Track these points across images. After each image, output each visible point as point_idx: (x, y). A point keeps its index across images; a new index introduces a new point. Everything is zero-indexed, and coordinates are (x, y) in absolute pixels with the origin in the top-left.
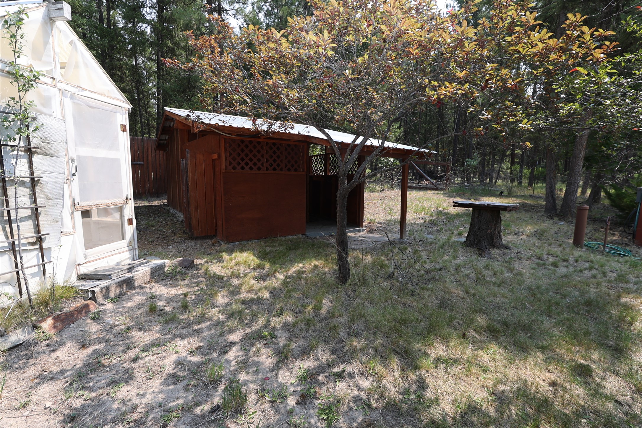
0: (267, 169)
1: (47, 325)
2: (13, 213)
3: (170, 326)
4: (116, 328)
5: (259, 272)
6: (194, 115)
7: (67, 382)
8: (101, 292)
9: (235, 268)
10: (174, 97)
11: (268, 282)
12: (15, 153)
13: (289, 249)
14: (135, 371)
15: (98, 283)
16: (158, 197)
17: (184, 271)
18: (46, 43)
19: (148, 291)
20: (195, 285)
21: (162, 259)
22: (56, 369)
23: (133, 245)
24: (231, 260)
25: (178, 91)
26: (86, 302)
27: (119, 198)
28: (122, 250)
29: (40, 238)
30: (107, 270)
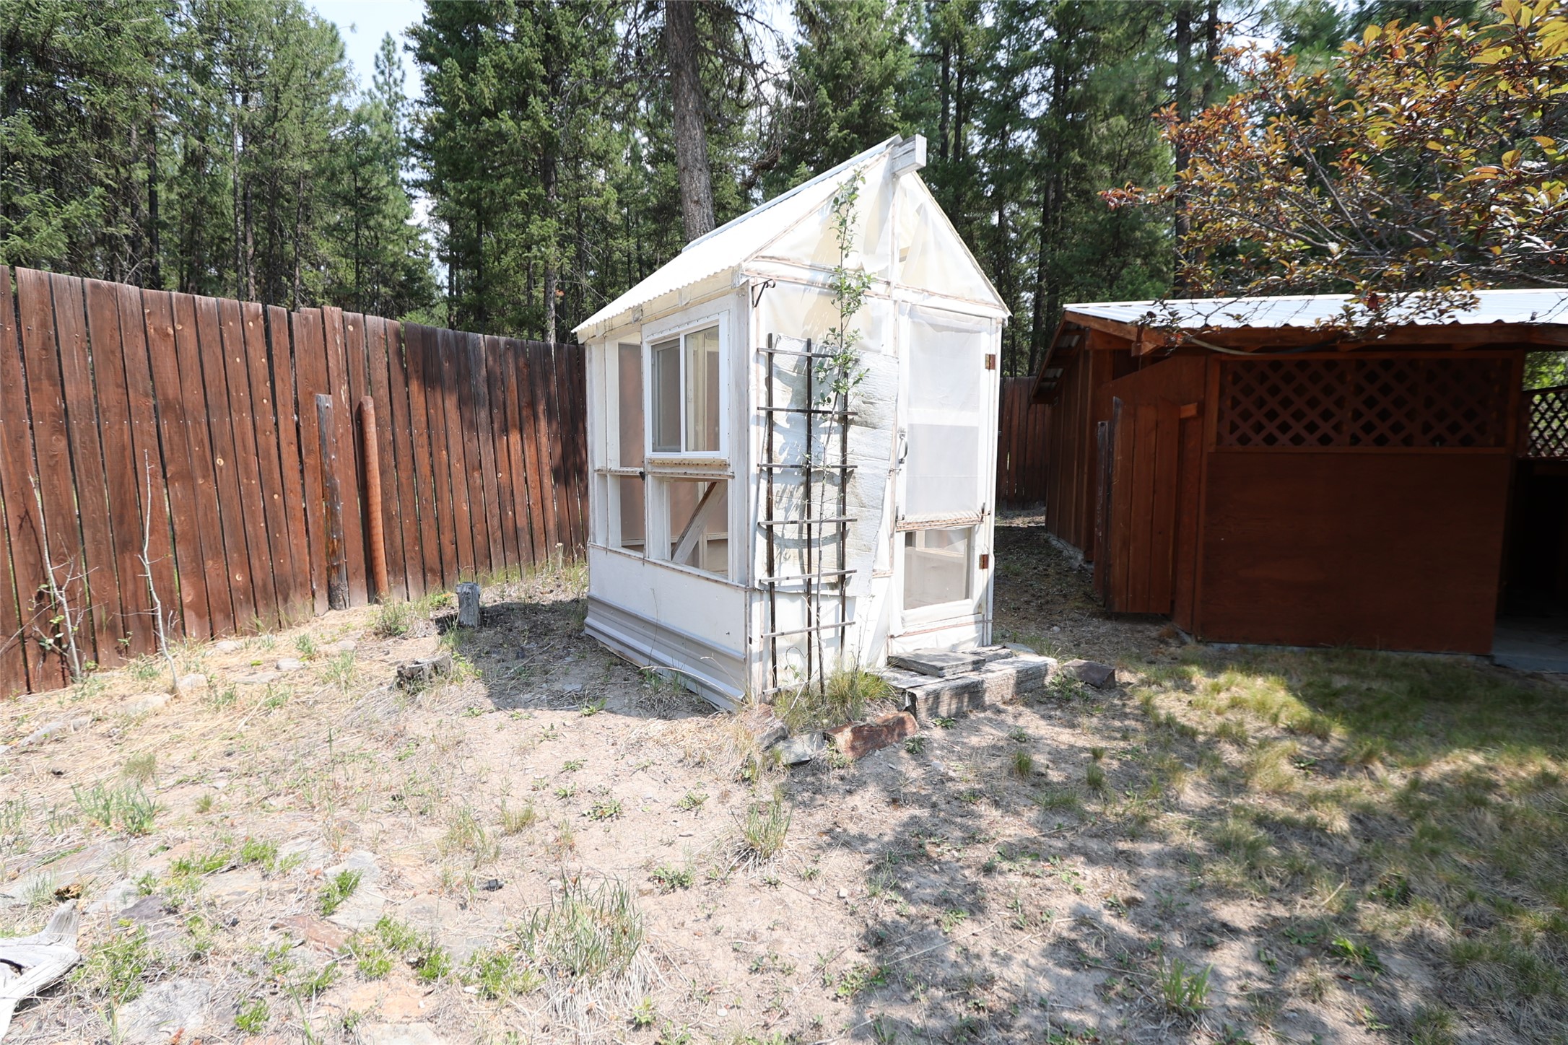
0: (1355, 440)
1: (844, 738)
2: (815, 527)
3: (1059, 820)
4: (950, 784)
5: (1308, 745)
6: (1165, 312)
7: (870, 862)
8: (926, 700)
9: (1230, 715)
10: (1077, 277)
11: (1342, 784)
12: (828, 424)
13: (1421, 693)
14: (989, 896)
15: (920, 680)
16: (1023, 509)
17: (1090, 693)
18: (883, 221)
19: (1010, 720)
20: (1119, 735)
21: (1040, 653)
22: (853, 829)
23: (984, 612)
24: (1217, 689)
25: (1089, 262)
26: (901, 715)
27: (970, 509)
28: (964, 620)
29: (843, 576)
30: (935, 658)
